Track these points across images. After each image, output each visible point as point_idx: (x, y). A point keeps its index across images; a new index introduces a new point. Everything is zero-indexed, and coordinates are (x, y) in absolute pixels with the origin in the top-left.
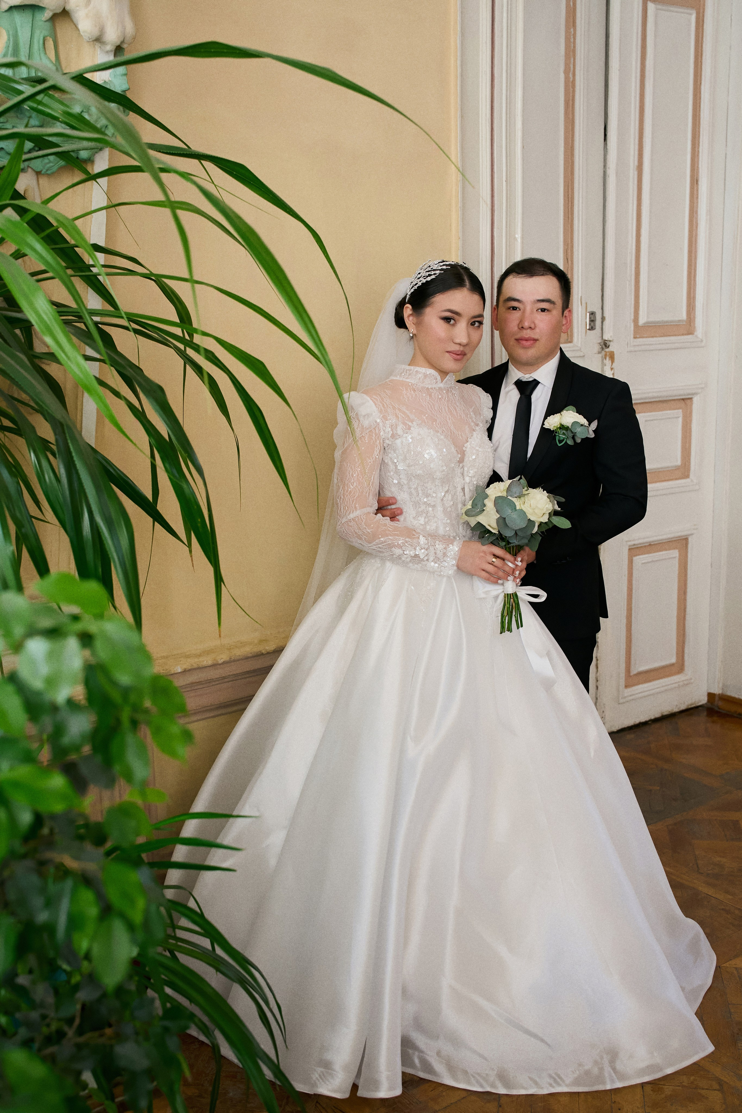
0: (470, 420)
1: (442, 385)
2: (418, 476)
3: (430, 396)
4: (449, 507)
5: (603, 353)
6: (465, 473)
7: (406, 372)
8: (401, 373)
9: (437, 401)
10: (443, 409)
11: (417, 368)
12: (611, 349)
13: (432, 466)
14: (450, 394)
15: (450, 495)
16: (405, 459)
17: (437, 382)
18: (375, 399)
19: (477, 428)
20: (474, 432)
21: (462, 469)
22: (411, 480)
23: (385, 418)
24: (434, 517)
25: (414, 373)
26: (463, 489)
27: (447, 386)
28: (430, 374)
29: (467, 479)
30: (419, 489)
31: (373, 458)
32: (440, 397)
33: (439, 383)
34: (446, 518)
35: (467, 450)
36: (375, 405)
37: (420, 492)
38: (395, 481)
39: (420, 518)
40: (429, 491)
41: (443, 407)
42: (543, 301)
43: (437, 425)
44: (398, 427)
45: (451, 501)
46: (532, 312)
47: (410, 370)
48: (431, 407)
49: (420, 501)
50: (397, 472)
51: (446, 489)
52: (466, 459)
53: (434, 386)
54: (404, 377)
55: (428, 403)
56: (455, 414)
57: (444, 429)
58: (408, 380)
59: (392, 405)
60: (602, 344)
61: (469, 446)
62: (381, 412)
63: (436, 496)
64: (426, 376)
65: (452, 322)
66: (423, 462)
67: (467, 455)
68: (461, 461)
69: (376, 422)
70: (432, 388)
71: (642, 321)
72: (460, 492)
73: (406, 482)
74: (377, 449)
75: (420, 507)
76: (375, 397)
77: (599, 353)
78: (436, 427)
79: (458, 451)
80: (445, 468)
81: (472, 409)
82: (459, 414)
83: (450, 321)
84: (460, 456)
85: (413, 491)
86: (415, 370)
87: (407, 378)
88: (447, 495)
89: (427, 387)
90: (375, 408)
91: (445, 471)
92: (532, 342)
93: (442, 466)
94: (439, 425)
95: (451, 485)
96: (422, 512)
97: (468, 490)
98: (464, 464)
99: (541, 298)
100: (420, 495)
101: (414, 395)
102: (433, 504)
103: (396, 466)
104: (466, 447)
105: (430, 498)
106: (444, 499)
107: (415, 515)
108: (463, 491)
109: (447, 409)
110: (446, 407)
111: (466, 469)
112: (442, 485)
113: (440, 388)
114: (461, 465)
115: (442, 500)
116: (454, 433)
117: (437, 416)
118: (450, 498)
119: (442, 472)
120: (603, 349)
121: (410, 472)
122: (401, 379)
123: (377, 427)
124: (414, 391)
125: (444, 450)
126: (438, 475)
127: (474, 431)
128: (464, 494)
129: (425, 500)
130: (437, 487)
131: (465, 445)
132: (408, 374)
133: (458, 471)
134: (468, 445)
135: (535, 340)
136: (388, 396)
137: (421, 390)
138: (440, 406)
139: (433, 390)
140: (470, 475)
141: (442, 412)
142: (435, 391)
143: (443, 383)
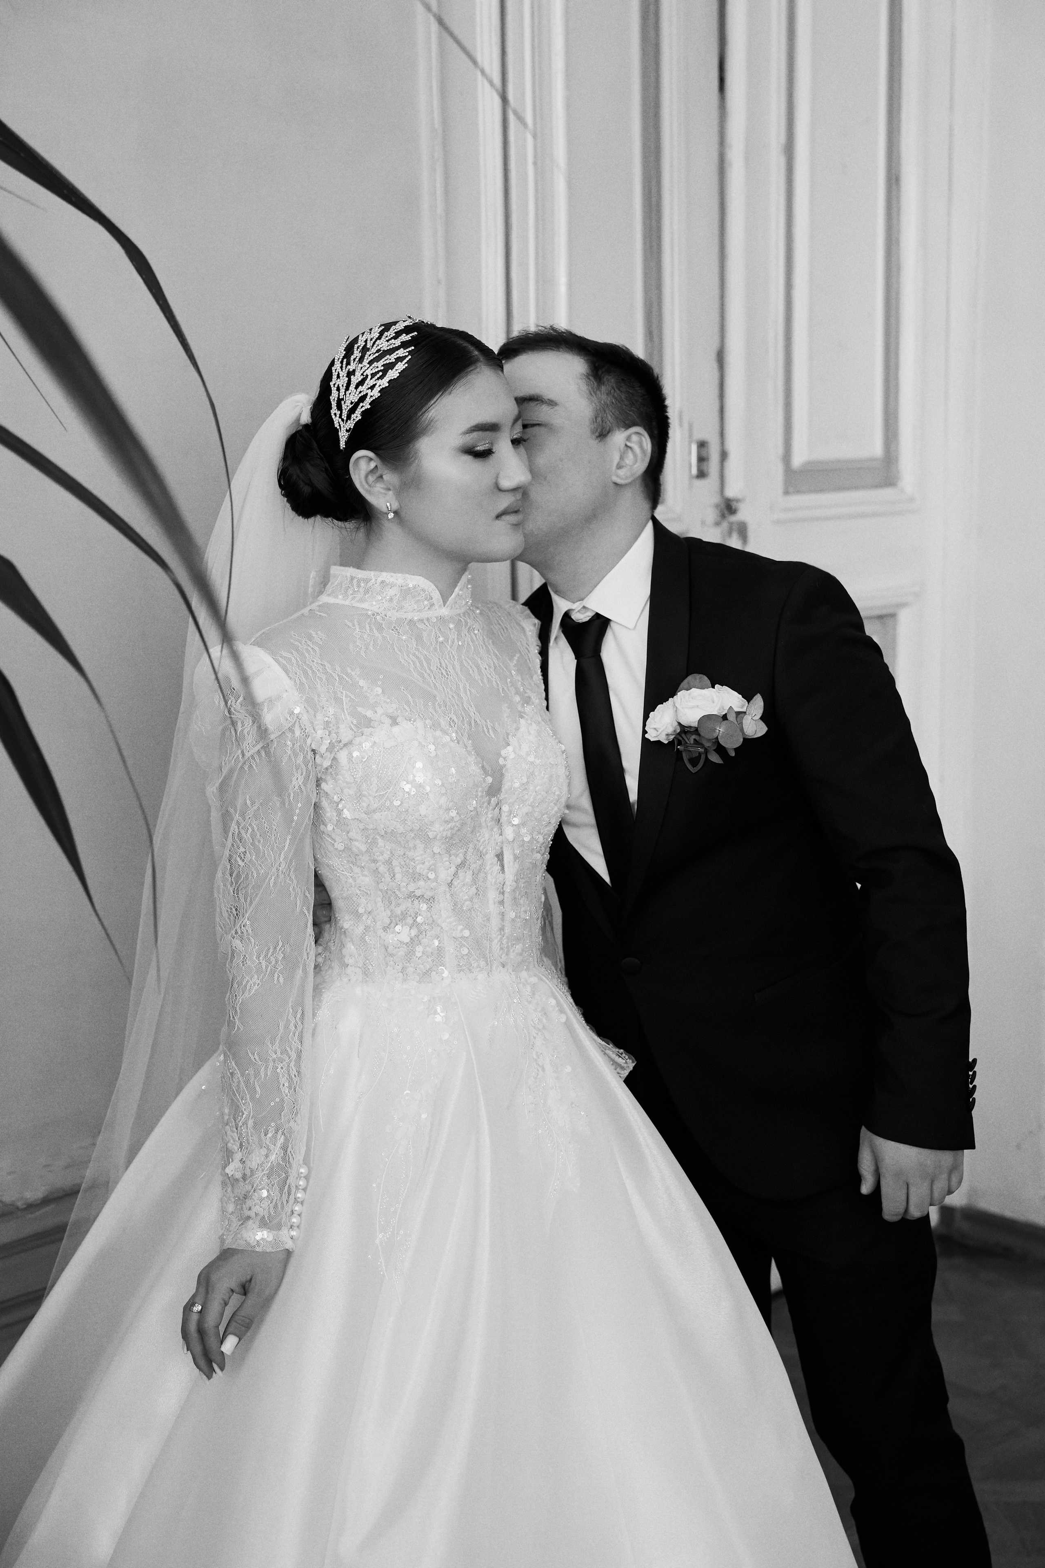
0: (513, 690)
1: (445, 612)
2: (390, 835)
3: (419, 638)
4: (466, 900)
5: (725, 525)
6: (504, 818)
7: (359, 586)
8: (347, 589)
9: (435, 650)
10: (450, 668)
11: (384, 574)
12: (740, 516)
13: (423, 810)
14: (465, 631)
15: (470, 873)
16: (359, 796)
17: (432, 605)
18: (285, 658)
19: (528, 709)
20: (522, 721)
21: (497, 810)
22: (374, 842)
23: (312, 705)
24: (433, 923)
25: (378, 587)
26: (500, 856)
27: (458, 611)
28: (415, 587)
29: (509, 833)
30: (395, 863)
32: (441, 639)
33: (436, 607)
34: (461, 927)
35: (509, 764)
36: (286, 671)
37: (397, 870)
38: (340, 847)
39: (398, 928)
40: (418, 867)
41: (448, 663)
43: (437, 707)
44: (342, 726)
45: (471, 886)
47: (367, 581)
48: (422, 665)
49: (399, 890)
50: (341, 822)
51: (459, 861)
52: (506, 786)
53: (425, 615)
54: (353, 598)
55: (414, 655)
56: (477, 677)
57: (454, 718)
58: (365, 605)
59: (326, 673)
60: (723, 506)
61: (512, 756)
62: (301, 688)
63: (437, 877)
64: (406, 592)
66: (402, 803)
67: (508, 777)
68: (494, 790)
69: (291, 713)
70: (421, 621)
71: (798, 459)
72: (491, 864)
73: (363, 848)
74: (299, 773)
75: (398, 905)
76: (284, 654)
77: (717, 524)
78: (435, 714)
79: (487, 767)
80: (453, 813)
81: (515, 662)
82: (485, 678)
84: (490, 780)
85: (382, 869)
86: (380, 580)
87: (362, 600)
88: (461, 874)
89: (410, 617)
90: (286, 682)
91: (456, 819)
93: (448, 809)
94: (440, 708)
95: (470, 850)
96: (404, 916)
97: (512, 857)
98: (502, 796)
100: (398, 876)
101: (380, 638)
102: (428, 894)
103: (339, 812)
104: (505, 759)
105: (421, 883)
106: (455, 883)
107: (388, 921)
108: (499, 859)
109: (458, 667)
110: (456, 663)
111: (505, 808)
112: (448, 852)
113: (441, 619)
114: (494, 800)
115: (450, 885)
116: (476, 722)
117: (435, 685)
118: (469, 878)
119: (446, 822)
120: (723, 516)
121: (371, 827)
122: (347, 603)
123: (297, 725)
124: (380, 628)
125: (453, 770)
126: (438, 829)
127: (522, 717)
128: (502, 866)
129: (411, 888)
130: (437, 856)
131: (503, 752)
132: (362, 590)
133: (488, 815)
134: (508, 752)
136: (317, 649)
137: (395, 627)
138: (442, 662)
139: (425, 624)
140: (516, 821)
141: (448, 674)
142: (428, 625)
143: (448, 606)
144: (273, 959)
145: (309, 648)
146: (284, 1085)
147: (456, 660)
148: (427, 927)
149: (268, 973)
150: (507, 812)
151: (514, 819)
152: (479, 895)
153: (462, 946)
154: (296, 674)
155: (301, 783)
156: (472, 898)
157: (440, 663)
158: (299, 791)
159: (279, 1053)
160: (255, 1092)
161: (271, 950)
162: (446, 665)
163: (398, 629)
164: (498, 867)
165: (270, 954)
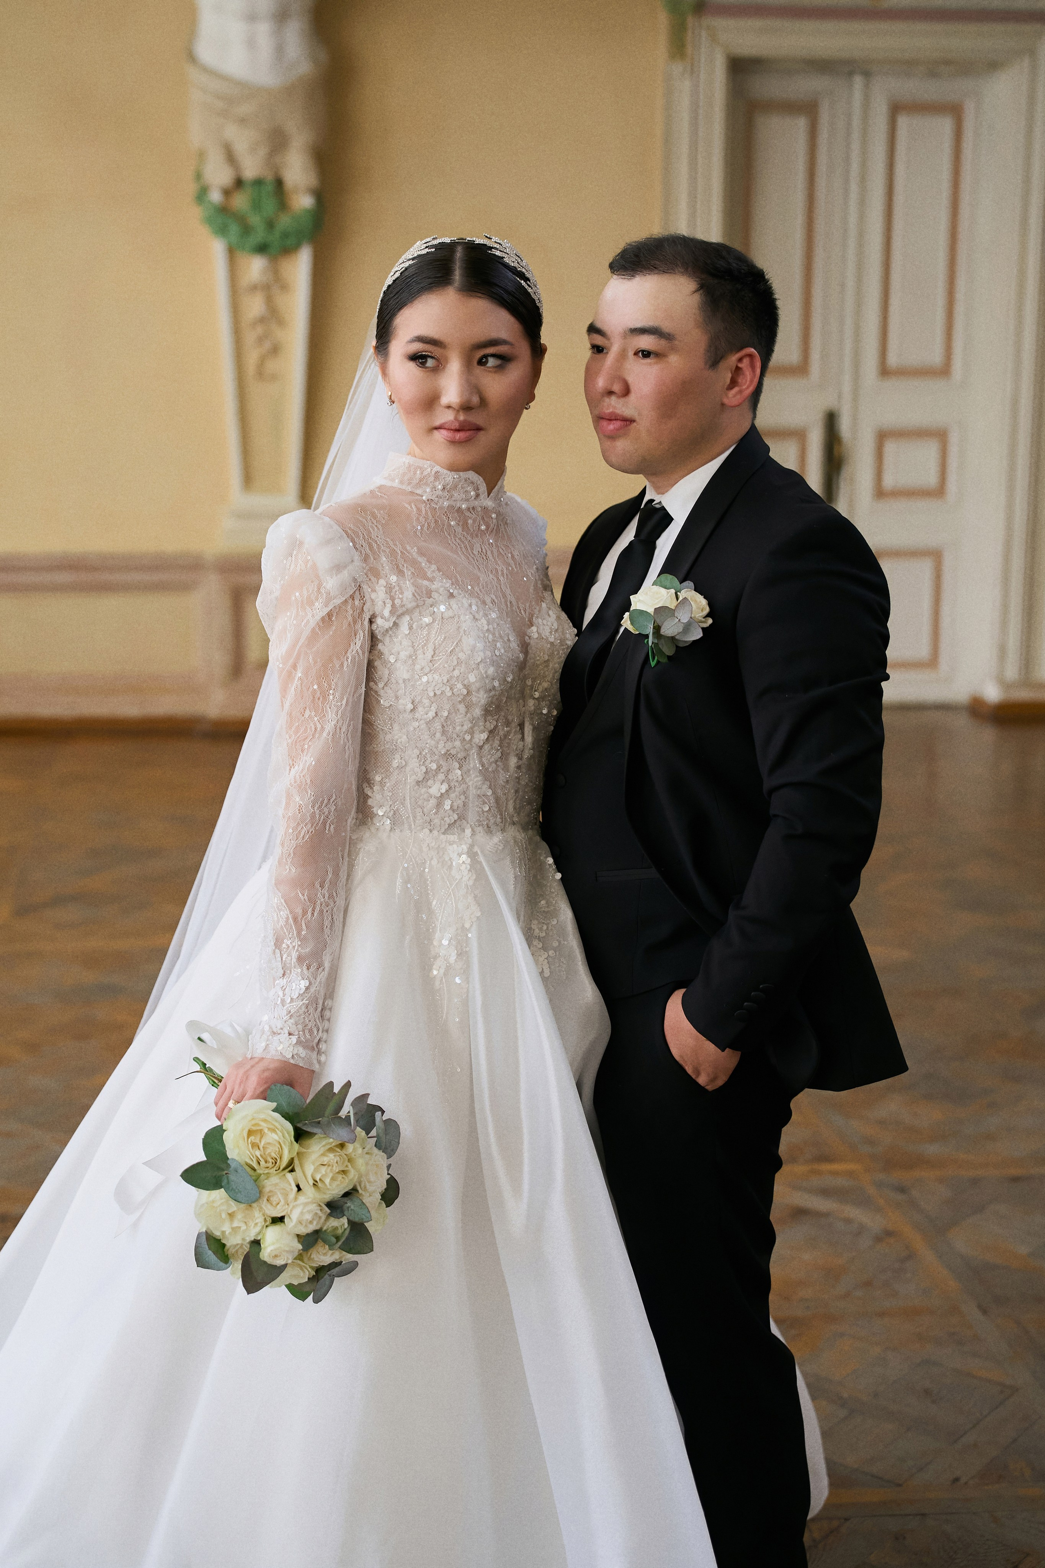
1: (488, 503)
3: (464, 525)
6: (527, 691)
7: (415, 474)
9: (478, 536)
10: (489, 553)
17: (478, 496)
18: (353, 531)
20: (543, 605)
21: (522, 683)
23: (373, 573)
24: (462, 781)
25: (432, 476)
26: (521, 725)
27: (500, 503)
28: (465, 478)
29: (531, 705)
31: (348, 658)
32: (483, 527)
33: (482, 497)
34: (485, 786)
35: (533, 642)
36: (353, 543)
37: (438, 729)
39: (430, 782)
40: (456, 729)
41: (487, 549)
42: (643, 331)
43: (481, 587)
44: (404, 593)
45: (496, 750)
46: (623, 355)
47: (423, 469)
48: (466, 549)
49: (437, 747)
51: (491, 726)
52: (530, 662)
53: (471, 504)
55: (460, 539)
56: (511, 563)
57: (494, 598)
58: (419, 491)
59: (389, 547)
61: (537, 633)
62: (366, 559)
63: (472, 739)
64: (457, 483)
65: (430, 363)
67: (533, 654)
68: (521, 666)
69: (355, 581)
70: (468, 509)
72: (514, 732)
74: (358, 638)
75: (433, 761)
76: (352, 527)
82: (517, 564)
83: (426, 362)
85: (424, 727)
86: (434, 470)
87: (417, 487)
92: (618, 424)
94: (483, 588)
96: (437, 772)
97: (531, 727)
98: (527, 671)
99: (639, 325)
100: (438, 735)
101: (433, 521)
102: (461, 754)
104: (530, 637)
105: (457, 743)
106: (486, 746)
107: (421, 776)
108: (521, 728)
109: (495, 553)
110: (494, 549)
113: (484, 508)
114: (521, 675)
116: (511, 603)
117: (476, 568)
122: (404, 487)
123: (357, 593)
124: (433, 512)
125: (498, 644)
127: (542, 601)
128: (522, 735)
129: (448, 747)
130: (476, 721)
131: (528, 632)
132: (417, 477)
133: (517, 688)
134: (532, 631)
135: (628, 421)
136: (380, 526)
137: (446, 512)
138: (483, 548)
139: (471, 513)
140: (537, 695)
141: (487, 559)
142: (474, 514)
143: (491, 497)
144: (326, 810)
145: (373, 525)
146: (327, 927)
147: (494, 547)
148: (457, 784)
149: (321, 822)
150: (529, 686)
151: (536, 693)
152: (502, 759)
153: (484, 803)
154: (362, 546)
155: (358, 648)
156: (497, 761)
157: (482, 549)
158: (356, 655)
159: (326, 898)
160: (302, 930)
161: (326, 801)
162: (486, 551)
163: (449, 514)
164: (520, 736)
165: (324, 805)
